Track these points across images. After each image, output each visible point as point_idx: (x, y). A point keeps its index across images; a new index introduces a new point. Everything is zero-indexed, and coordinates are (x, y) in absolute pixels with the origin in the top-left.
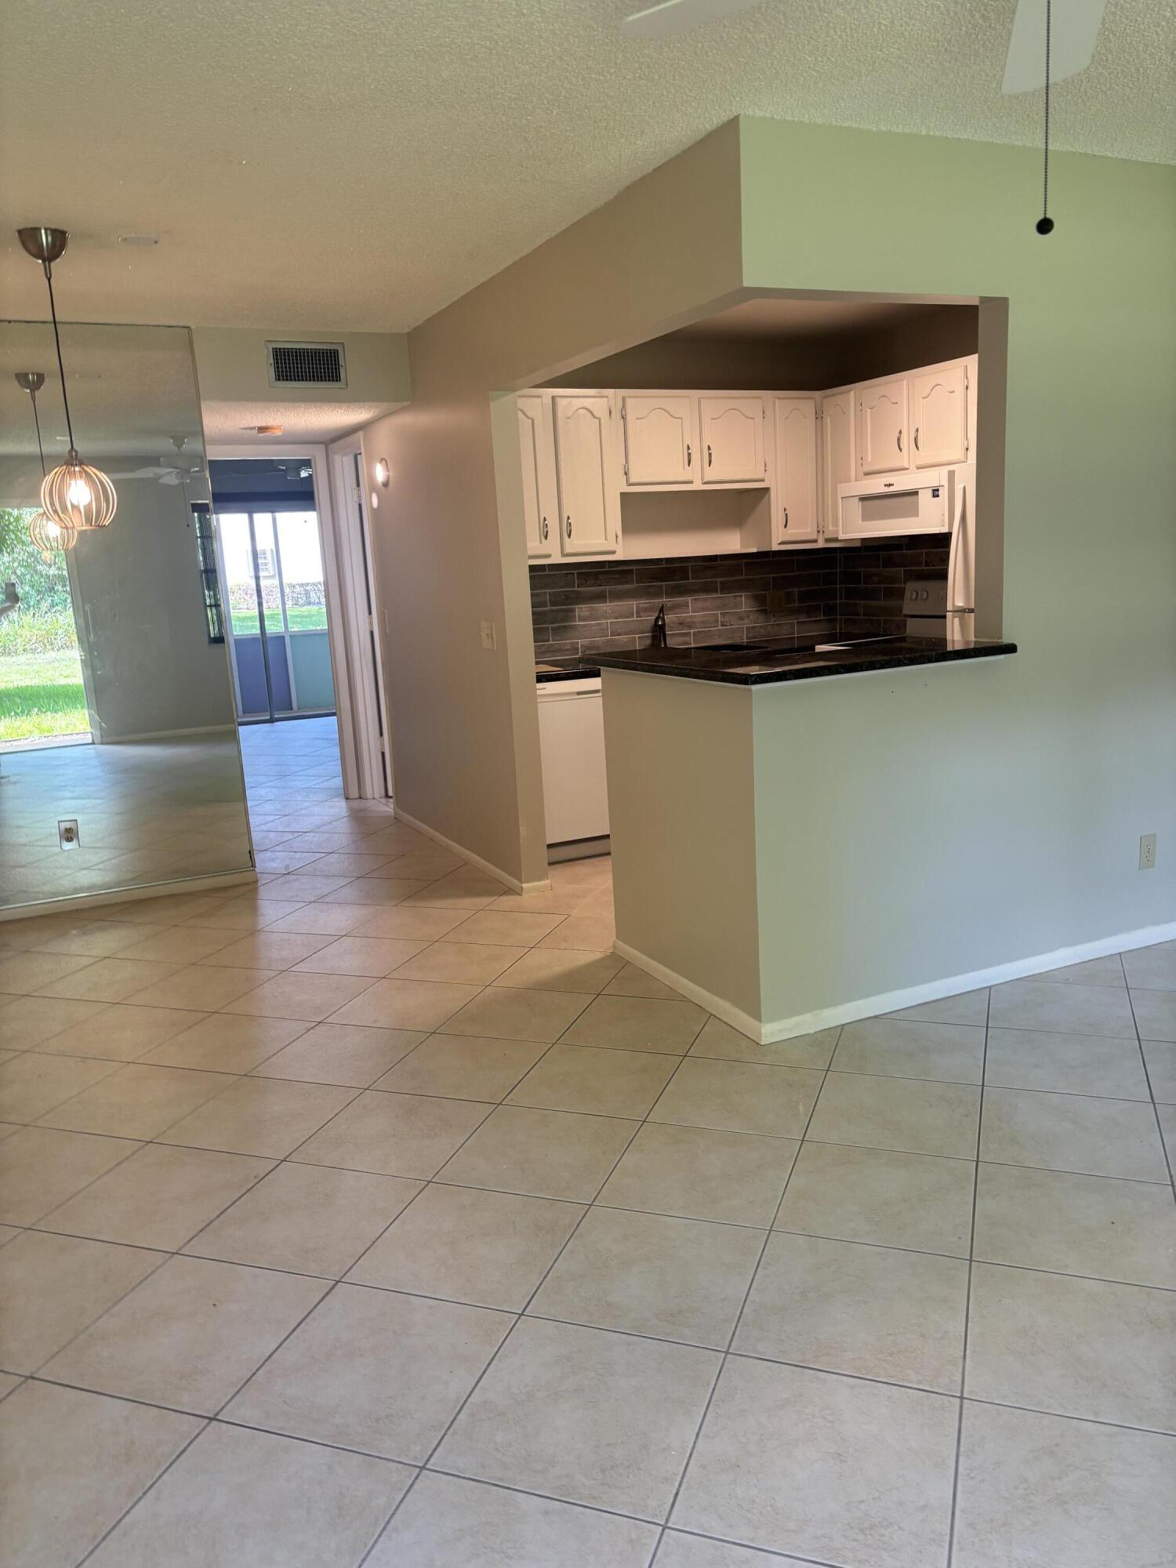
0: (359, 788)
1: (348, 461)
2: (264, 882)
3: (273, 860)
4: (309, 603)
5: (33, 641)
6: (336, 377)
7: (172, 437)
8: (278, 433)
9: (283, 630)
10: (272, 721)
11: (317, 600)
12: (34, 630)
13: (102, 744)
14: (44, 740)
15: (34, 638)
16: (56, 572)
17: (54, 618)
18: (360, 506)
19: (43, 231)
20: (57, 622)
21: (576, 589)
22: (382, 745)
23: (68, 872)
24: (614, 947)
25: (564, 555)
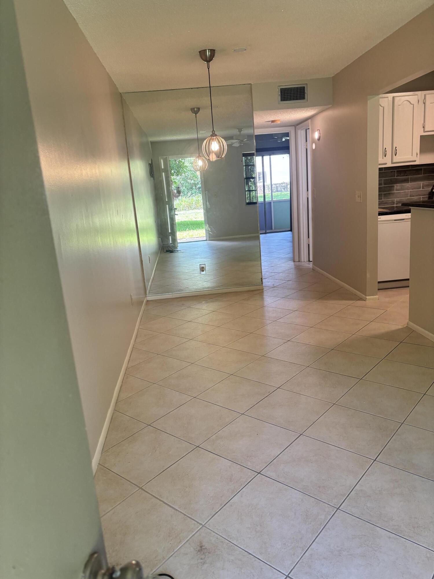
0: (299, 257)
1: (303, 132)
2: (265, 290)
3: (268, 282)
4: (278, 191)
5: (185, 206)
6: (304, 97)
7: (238, 129)
8: (279, 122)
9: (271, 200)
10: (266, 233)
11: (280, 190)
12: (185, 202)
13: (209, 240)
14: (190, 239)
15: (186, 205)
16: (193, 182)
17: (192, 198)
18: (307, 149)
19: (207, 51)
20: (193, 199)
21: (396, 177)
22: (309, 241)
23: (200, 282)
24: (407, 324)
25: (392, 163)
